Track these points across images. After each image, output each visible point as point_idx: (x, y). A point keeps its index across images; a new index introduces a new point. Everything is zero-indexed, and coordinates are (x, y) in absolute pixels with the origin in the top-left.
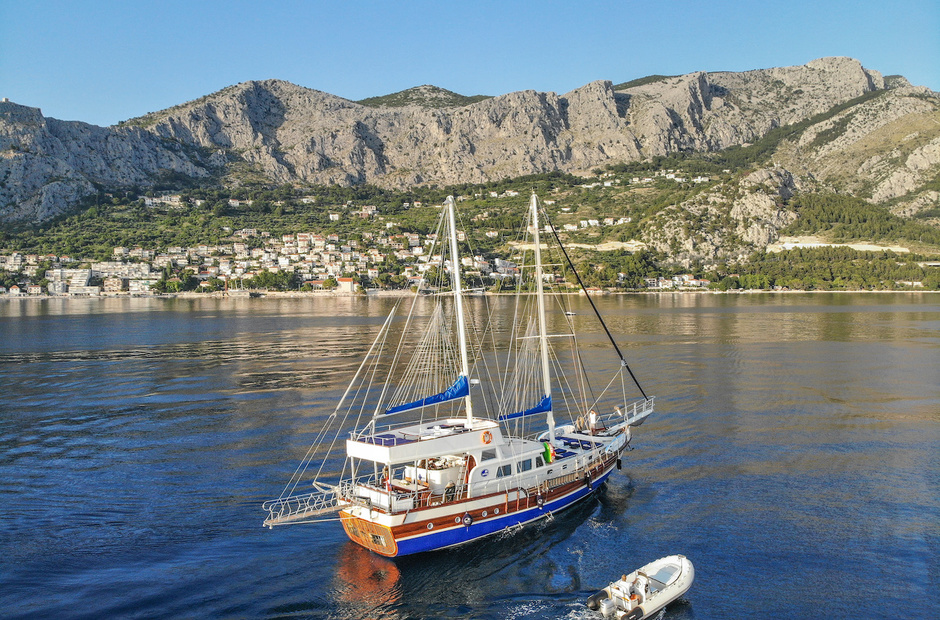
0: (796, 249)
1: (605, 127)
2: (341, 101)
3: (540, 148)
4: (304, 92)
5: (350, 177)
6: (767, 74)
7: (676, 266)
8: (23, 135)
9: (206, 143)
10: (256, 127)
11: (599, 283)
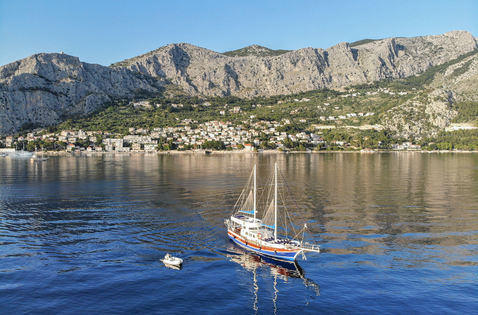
0: (460, 130)
1: (348, 66)
2: (217, 54)
3: (317, 77)
4: (199, 49)
5: (224, 92)
6: (424, 39)
7: (401, 138)
8: (73, 71)
9: (154, 75)
10: (178, 67)
11: (370, 146)
